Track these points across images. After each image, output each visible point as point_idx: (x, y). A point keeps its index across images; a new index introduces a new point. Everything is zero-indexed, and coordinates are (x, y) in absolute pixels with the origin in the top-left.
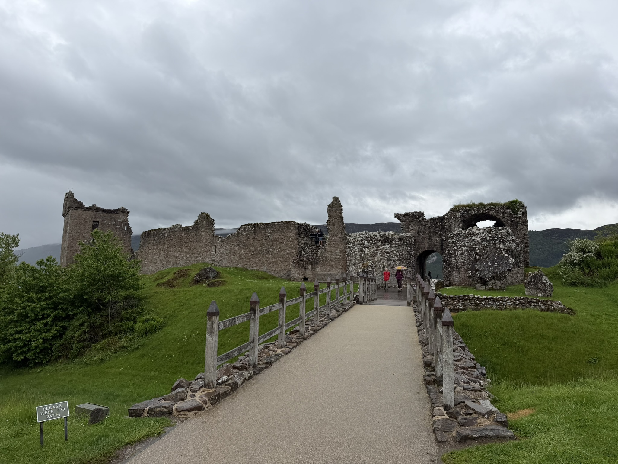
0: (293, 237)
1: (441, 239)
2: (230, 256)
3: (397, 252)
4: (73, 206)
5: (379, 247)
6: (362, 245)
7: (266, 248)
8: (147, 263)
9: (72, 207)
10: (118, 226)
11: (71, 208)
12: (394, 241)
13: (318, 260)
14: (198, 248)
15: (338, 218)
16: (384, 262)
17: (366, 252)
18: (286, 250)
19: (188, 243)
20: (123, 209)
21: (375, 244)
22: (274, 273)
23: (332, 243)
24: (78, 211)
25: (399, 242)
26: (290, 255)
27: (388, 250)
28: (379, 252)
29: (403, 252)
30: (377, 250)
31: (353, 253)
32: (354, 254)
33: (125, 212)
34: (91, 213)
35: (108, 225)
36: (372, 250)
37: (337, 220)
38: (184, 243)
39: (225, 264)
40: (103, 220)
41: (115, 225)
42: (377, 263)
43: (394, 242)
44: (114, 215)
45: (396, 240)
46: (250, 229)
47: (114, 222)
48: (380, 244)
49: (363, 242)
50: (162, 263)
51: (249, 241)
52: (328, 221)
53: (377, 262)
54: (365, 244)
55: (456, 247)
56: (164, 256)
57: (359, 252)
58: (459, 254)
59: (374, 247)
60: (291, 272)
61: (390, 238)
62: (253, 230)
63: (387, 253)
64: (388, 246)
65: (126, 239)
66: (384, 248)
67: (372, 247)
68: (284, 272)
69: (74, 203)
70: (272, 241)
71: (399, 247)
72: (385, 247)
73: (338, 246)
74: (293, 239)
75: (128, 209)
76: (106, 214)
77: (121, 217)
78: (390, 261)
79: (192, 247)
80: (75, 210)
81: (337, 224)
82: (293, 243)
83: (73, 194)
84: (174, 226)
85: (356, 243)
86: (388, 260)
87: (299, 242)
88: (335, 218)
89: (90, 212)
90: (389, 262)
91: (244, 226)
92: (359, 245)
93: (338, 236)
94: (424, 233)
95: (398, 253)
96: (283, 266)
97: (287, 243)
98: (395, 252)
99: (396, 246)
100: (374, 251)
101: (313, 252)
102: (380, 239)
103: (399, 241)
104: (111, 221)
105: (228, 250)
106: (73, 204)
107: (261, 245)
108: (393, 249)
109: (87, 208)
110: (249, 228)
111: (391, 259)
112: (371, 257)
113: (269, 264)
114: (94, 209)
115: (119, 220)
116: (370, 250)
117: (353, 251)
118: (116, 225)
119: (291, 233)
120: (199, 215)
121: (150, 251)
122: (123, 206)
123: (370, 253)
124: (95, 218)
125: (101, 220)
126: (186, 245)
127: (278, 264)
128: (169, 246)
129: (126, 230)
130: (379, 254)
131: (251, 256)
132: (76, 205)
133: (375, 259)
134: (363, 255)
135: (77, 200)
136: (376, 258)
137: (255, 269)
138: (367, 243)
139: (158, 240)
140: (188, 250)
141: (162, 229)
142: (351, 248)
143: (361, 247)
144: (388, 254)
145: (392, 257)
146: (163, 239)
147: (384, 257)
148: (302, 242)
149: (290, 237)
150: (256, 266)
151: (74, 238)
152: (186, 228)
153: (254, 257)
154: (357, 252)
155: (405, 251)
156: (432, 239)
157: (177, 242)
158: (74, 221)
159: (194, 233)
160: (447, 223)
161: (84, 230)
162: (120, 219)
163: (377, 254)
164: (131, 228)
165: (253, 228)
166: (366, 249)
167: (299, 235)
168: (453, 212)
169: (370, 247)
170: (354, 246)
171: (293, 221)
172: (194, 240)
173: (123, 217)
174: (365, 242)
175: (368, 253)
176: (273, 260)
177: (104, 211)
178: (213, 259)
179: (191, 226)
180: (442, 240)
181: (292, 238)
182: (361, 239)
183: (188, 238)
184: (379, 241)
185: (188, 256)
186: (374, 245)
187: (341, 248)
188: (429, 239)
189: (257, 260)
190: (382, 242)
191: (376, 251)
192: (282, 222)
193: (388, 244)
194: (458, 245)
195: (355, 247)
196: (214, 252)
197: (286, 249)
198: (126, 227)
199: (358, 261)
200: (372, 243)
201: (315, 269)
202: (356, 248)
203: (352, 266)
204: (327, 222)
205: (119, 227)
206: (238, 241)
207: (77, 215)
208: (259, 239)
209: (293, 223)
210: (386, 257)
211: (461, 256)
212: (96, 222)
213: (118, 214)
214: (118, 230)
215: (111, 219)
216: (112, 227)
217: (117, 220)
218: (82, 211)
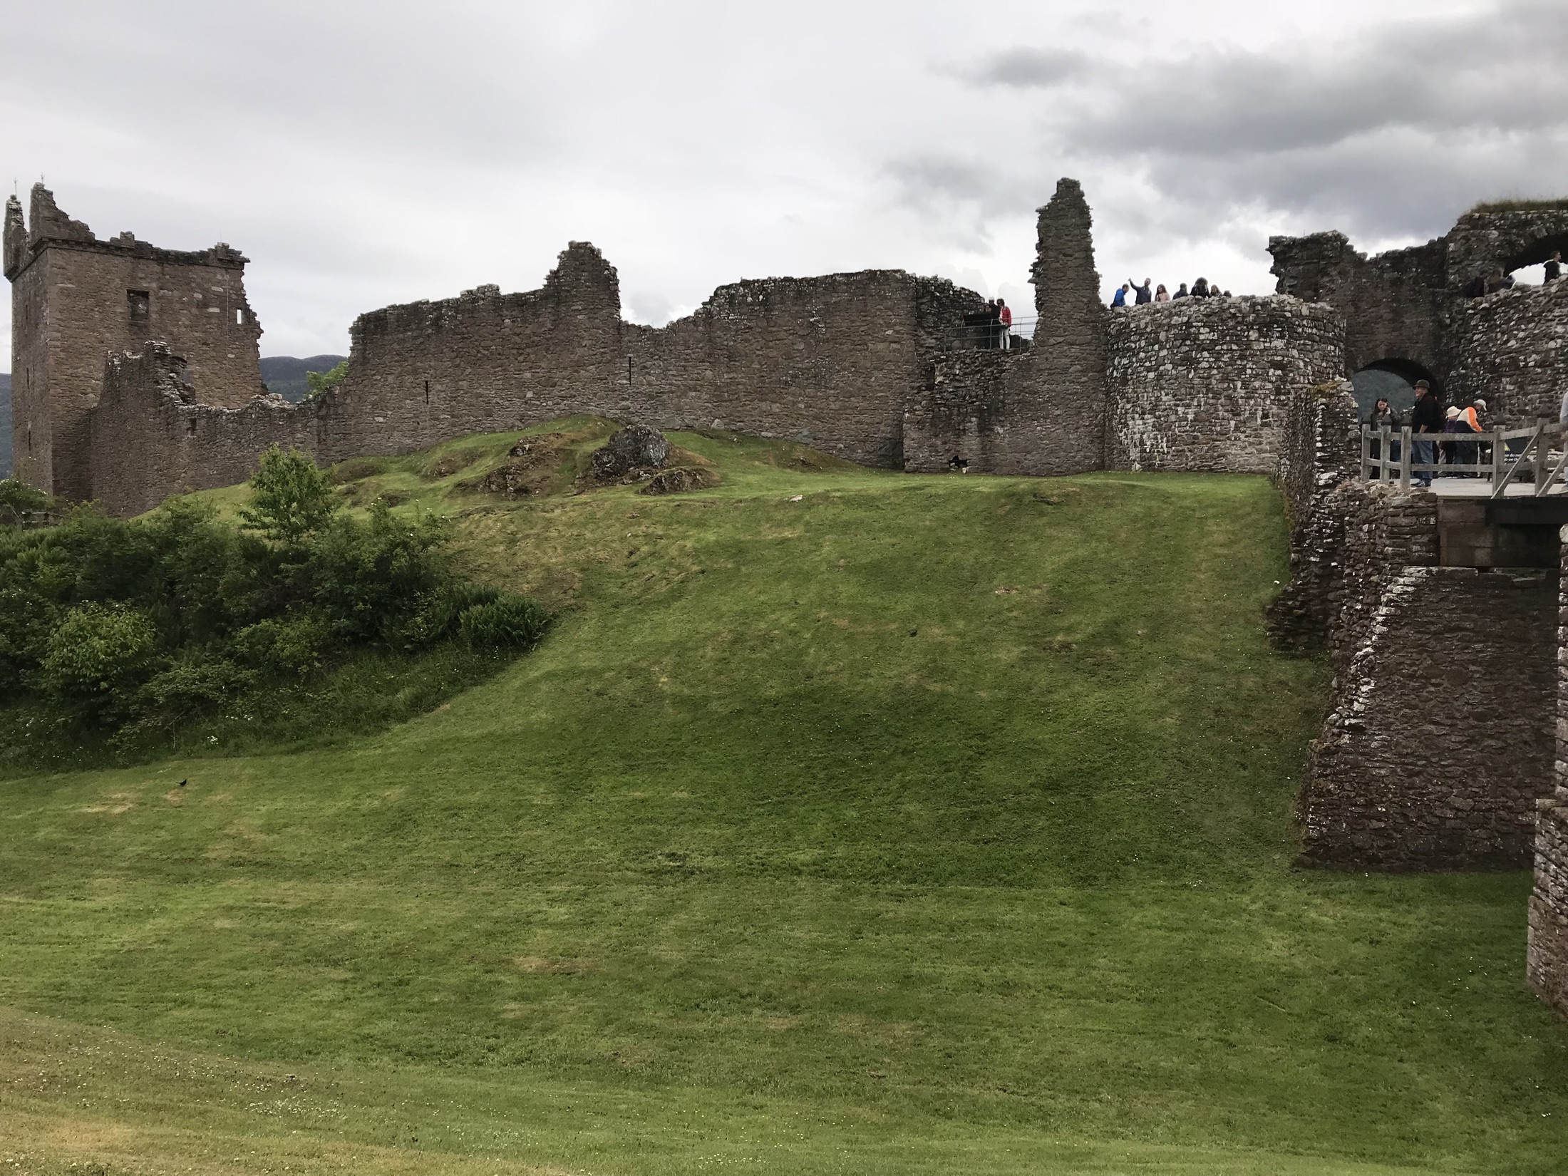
0: (901, 324)
1: (1433, 321)
2: (684, 394)
3: (1306, 364)
4: (55, 237)
5: (1249, 347)
6: (1188, 342)
7: (806, 363)
8: (381, 419)
9: (54, 240)
10: (211, 310)
11: (51, 244)
12: (1299, 325)
13: (1002, 402)
14: (565, 368)
15: (1076, 255)
16: (1267, 396)
17: (1205, 365)
18: (875, 373)
19: (527, 350)
20: (225, 248)
21: (1237, 336)
22: (835, 448)
23: (1052, 341)
24: (74, 254)
25: (1314, 331)
26: (891, 387)
27: (1279, 358)
28: (1250, 365)
29: (1324, 364)
30: (1242, 357)
31: (1149, 370)
32: (1151, 375)
33: (230, 261)
34: (122, 264)
35: (178, 306)
36: (1226, 358)
37: (1071, 262)
38: (515, 352)
39: (668, 420)
40: (161, 288)
41: (204, 304)
42: (1240, 402)
43: (1300, 330)
44: (197, 273)
45: (1305, 322)
46: (749, 299)
47: (198, 296)
48: (1253, 335)
49: (1193, 330)
50: (437, 419)
51: (747, 340)
52: (1035, 265)
53: (1242, 398)
54: (1202, 337)
55: (1512, 342)
56: (443, 395)
57: (1175, 366)
58: (1531, 364)
59: (1235, 347)
60: (906, 442)
61: (1288, 315)
62: (760, 304)
63: (1276, 366)
64: (1279, 344)
65: (243, 353)
66: (1265, 349)
67: (1225, 347)
68: (869, 447)
69: (59, 226)
70: (827, 341)
71: (1312, 346)
72: (1273, 345)
73: (1075, 350)
74: (897, 332)
75: (240, 253)
76: (168, 269)
77: (219, 277)
78: (1284, 394)
79: (543, 365)
80: (63, 252)
81: (1071, 274)
82: (899, 346)
83: (52, 193)
84: (470, 292)
85: (1162, 336)
86: (1278, 392)
87: (919, 344)
88: (1065, 255)
89: (117, 260)
90: (1283, 398)
91: (728, 287)
92: (1178, 343)
93: (1078, 315)
94: (1376, 304)
95: (1309, 368)
96: (868, 424)
97: (881, 346)
98: (1302, 364)
99: (1304, 344)
100: (1232, 362)
101: (979, 376)
102: (1254, 321)
103: (1315, 327)
104: (193, 290)
105: (674, 373)
106: (56, 229)
107: (789, 357)
108: (1295, 353)
109: (103, 244)
110: (744, 296)
111: (1288, 386)
112: (1222, 380)
113: (816, 418)
114: (130, 250)
115: (214, 288)
116: (1217, 359)
117: (1147, 364)
118: (206, 306)
119: (892, 310)
120: (563, 252)
121: (390, 378)
122: (226, 242)
123: (1219, 367)
124: (133, 280)
125: (154, 285)
126: (521, 358)
127: (847, 419)
128: (458, 361)
129: (239, 322)
130: (1249, 371)
131: (756, 392)
132: (65, 233)
133: (1235, 389)
134: (1190, 376)
135: (66, 216)
136: (1239, 384)
137: (770, 435)
138: (1205, 335)
139: (418, 342)
140: (528, 375)
141: (427, 302)
142: (1142, 355)
143: (1185, 349)
144: (1279, 372)
145: (1293, 382)
146: (434, 337)
147: (1264, 380)
148: (931, 342)
149: (889, 326)
150: (772, 428)
151: (69, 346)
152: (519, 300)
153: (764, 397)
154: (1169, 367)
155: (1328, 362)
156: (1403, 322)
157: (487, 348)
158: (62, 288)
159: (546, 319)
160: (1456, 267)
161: (101, 320)
162: (219, 283)
163: (1244, 369)
164: (255, 314)
165: (761, 297)
166: (1206, 354)
167: (921, 317)
168: (1473, 228)
169: (1218, 348)
170: (1156, 347)
171: (899, 271)
172: (548, 340)
173: (227, 277)
174: (1202, 330)
175: (1211, 368)
176: (833, 406)
177: (165, 258)
178: (624, 403)
179: (534, 293)
180: (1440, 324)
181: (897, 328)
182: (1185, 319)
183: (528, 331)
184: (1250, 327)
185: (530, 395)
186: (1231, 342)
187: (1085, 359)
188: (1392, 321)
189: (776, 408)
190: (1259, 330)
191: (1239, 362)
192: (860, 273)
193: (1282, 337)
194: (1521, 335)
195: (1160, 349)
196: (625, 382)
197: (875, 369)
198: (239, 312)
199: (1170, 397)
200: (1227, 335)
201: (992, 430)
202: (1164, 353)
203: (1144, 413)
204: (1030, 271)
205: (217, 310)
206: (710, 340)
207: (72, 268)
208: (783, 335)
209: (898, 275)
210: (1274, 379)
211: (1539, 370)
212: (139, 295)
213: (212, 270)
214: (213, 321)
215: (188, 284)
216: (194, 311)
217: (208, 290)
218: (87, 255)
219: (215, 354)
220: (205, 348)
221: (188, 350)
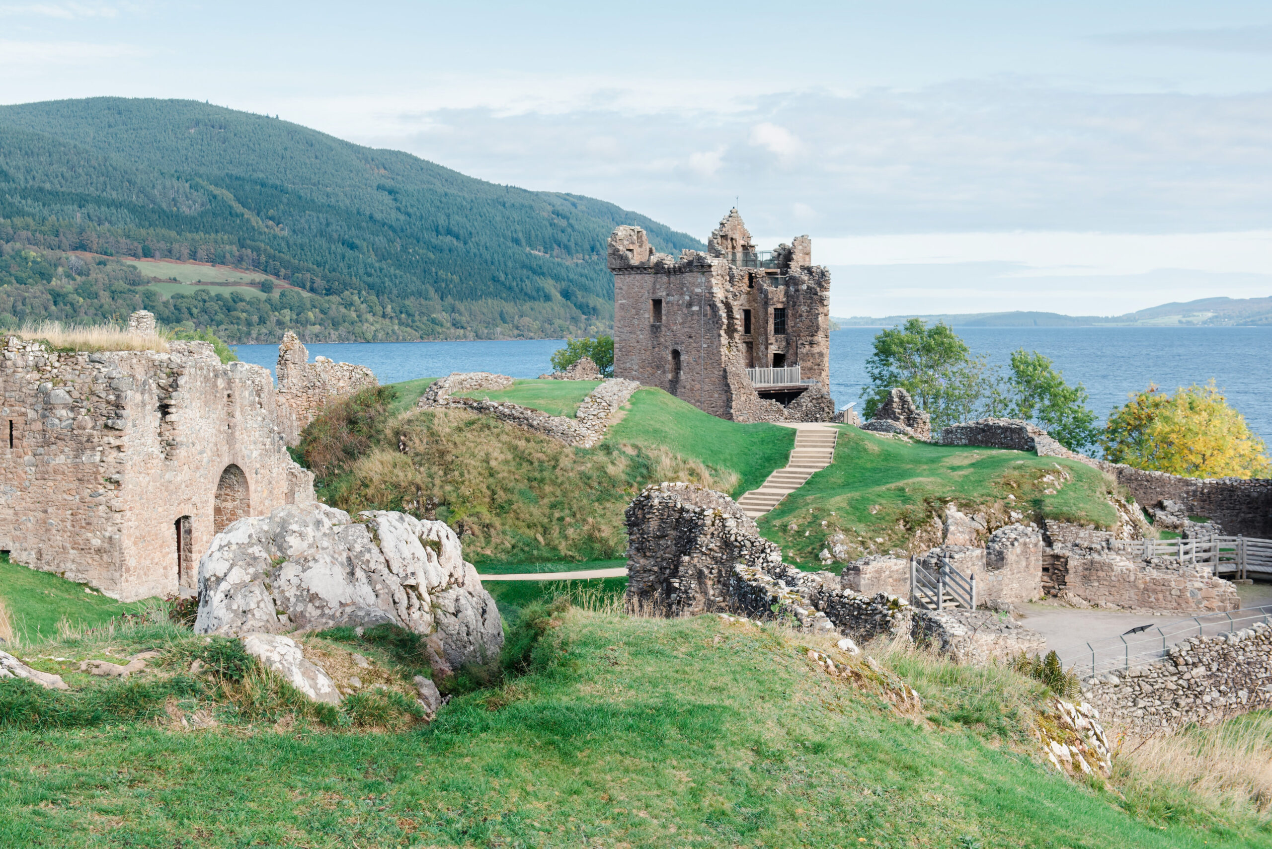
4: (616, 266)
10: (694, 309)
20: (697, 258)
24: (627, 277)
34: (648, 281)
35: (677, 308)
40: (668, 295)
41: (690, 305)
44: (686, 278)
47: (687, 298)
65: (712, 343)
69: (616, 259)
76: (672, 278)
77: (699, 280)
89: (647, 277)
104: (682, 294)
106: (615, 261)
109: (638, 268)
114: (651, 269)
115: (698, 290)
118: (692, 306)
124: (654, 289)
125: (664, 293)
129: (710, 316)
132: (618, 263)
158: (621, 304)
161: (638, 325)
162: (699, 286)
177: (669, 271)
198: (710, 308)
205: (697, 308)
207: (625, 288)
212: (657, 303)
213: (695, 274)
214: (694, 317)
215: (682, 289)
216: (685, 310)
217: (692, 292)
218: (633, 276)
219: (695, 345)
220: (691, 340)
221: (682, 343)
